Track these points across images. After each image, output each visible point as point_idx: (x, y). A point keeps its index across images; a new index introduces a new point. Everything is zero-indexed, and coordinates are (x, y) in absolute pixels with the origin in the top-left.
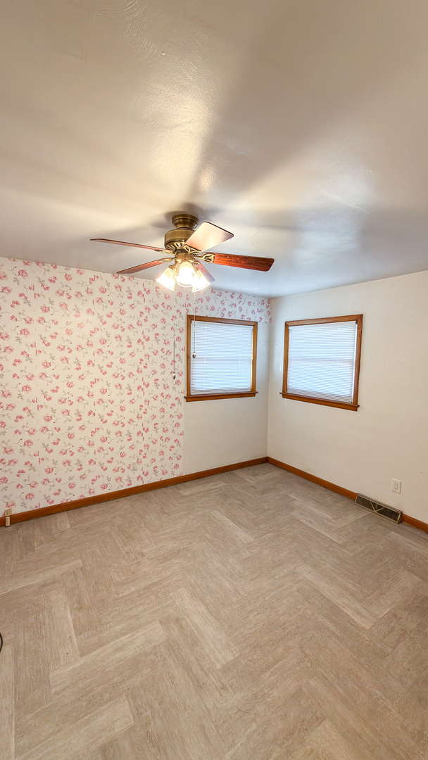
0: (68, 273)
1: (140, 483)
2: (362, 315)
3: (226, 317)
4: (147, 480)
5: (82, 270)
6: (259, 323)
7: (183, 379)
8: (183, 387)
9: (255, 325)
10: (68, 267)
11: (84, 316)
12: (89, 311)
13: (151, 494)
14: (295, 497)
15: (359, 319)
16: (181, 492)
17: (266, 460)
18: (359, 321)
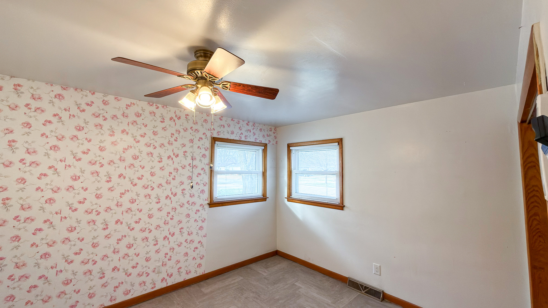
0: (106, 99)
1: (164, 285)
2: (342, 138)
3: (243, 139)
4: (171, 282)
5: (119, 98)
6: (268, 145)
7: (207, 189)
8: (206, 195)
9: (265, 145)
10: (106, 94)
11: (118, 136)
12: (123, 131)
13: (174, 294)
14: (300, 285)
15: (340, 142)
16: (203, 290)
17: (276, 253)
18: (340, 143)
